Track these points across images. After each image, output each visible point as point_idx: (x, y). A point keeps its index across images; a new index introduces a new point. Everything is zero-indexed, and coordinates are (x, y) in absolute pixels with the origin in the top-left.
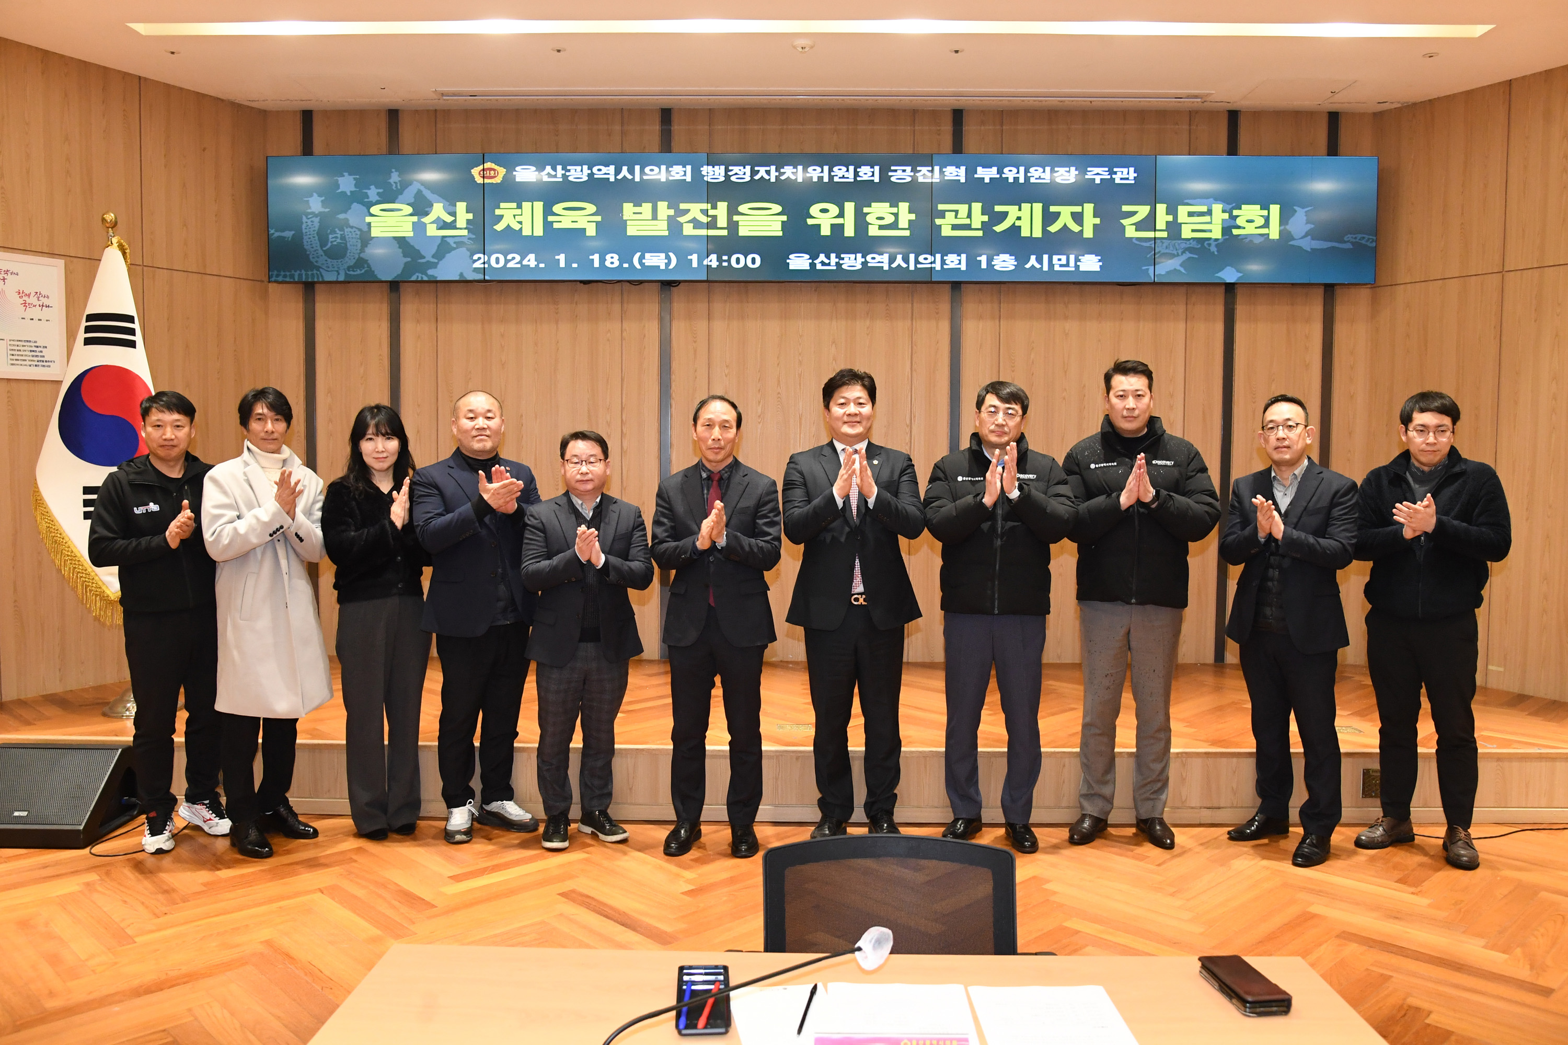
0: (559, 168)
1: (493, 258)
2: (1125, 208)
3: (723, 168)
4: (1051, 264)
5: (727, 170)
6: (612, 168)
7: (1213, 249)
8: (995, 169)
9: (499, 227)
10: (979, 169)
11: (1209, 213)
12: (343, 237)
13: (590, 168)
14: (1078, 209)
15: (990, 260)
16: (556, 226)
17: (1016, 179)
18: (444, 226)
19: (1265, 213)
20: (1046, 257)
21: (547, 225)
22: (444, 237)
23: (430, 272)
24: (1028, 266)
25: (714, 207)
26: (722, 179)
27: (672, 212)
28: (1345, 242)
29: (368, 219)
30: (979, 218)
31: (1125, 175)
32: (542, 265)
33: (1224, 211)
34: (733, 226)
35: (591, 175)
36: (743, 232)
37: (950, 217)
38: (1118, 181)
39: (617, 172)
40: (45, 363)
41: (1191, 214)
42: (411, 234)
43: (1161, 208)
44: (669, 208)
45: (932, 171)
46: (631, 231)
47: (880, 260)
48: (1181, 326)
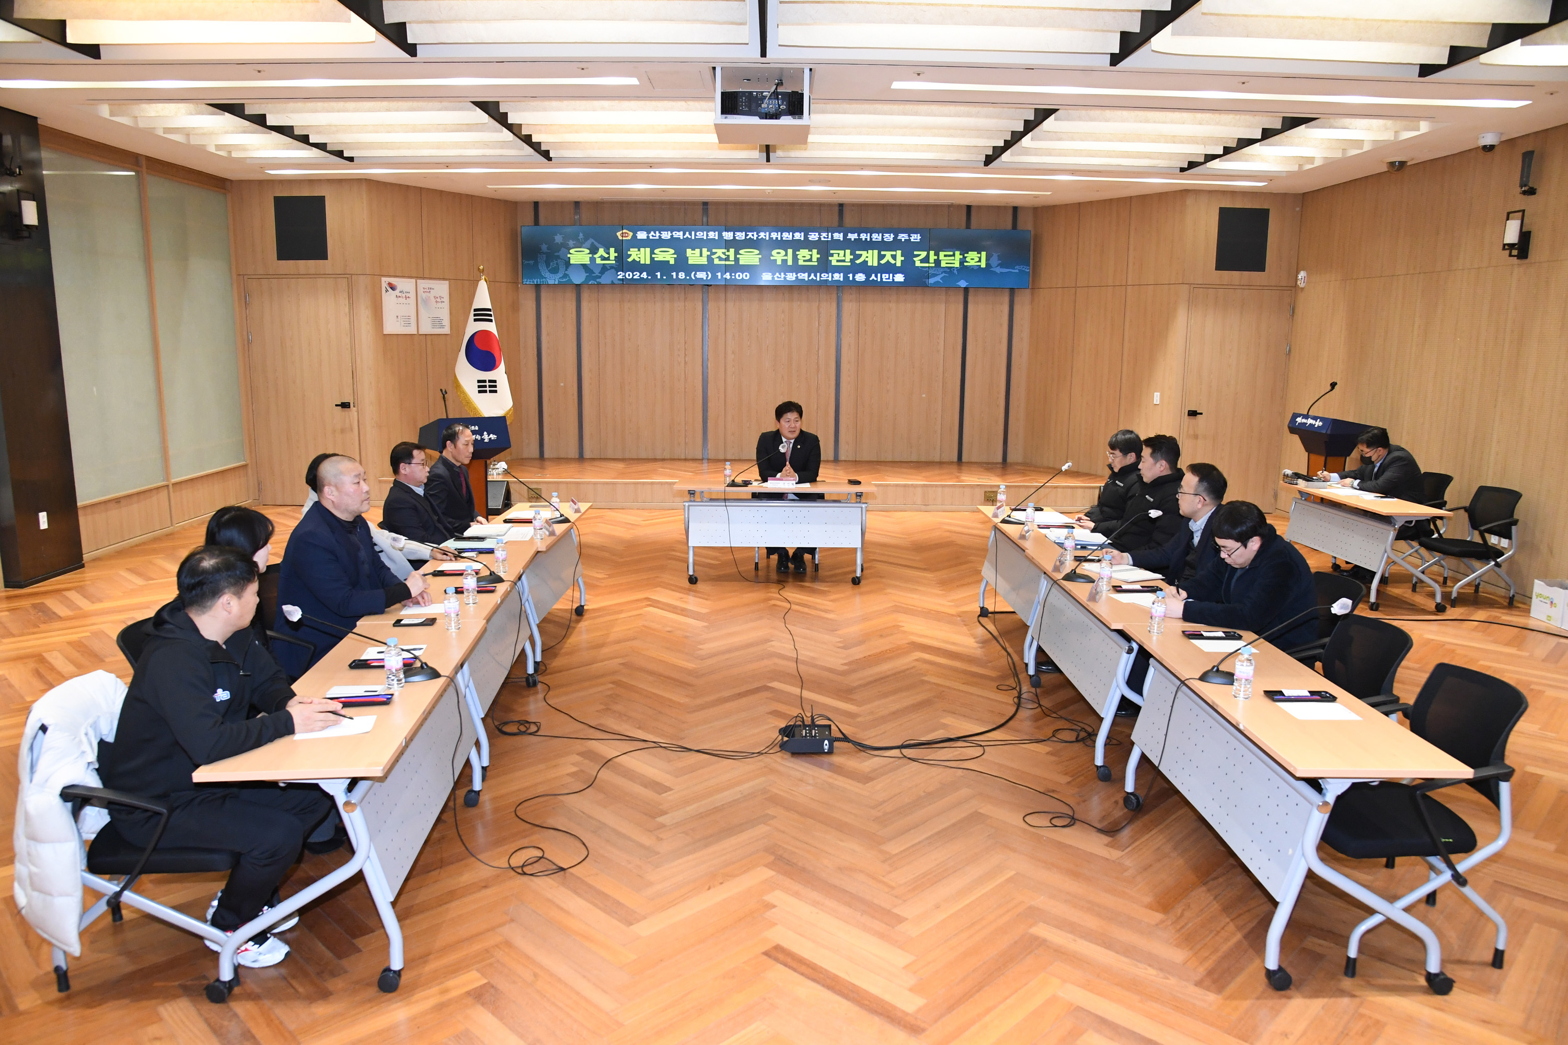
0: (657, 232)
1: (627, 274)
2: (916, 253)
3: (732, 233)
4: (881, 278)
5: (734, 234)
6: (682, 233)
7: (955, 272)
8: (856, 234)
9: (630, 260)
10: (849, 234)
11: (954, 255)
12: (557, 264)
13: (671, 233)
14: (894, 253)
15: (854, 276)
16: (656, 259)
17: (866, 239)
18: (603, 258)
19: (979, 255)
20: (879, 275)
21: (652, 259)
22: (604, 264)
23: (598, 280)
24: (871, 279)
25: (728, 251)
26: (732, 238)
27: (709, 253)
28: (1014, 269)
29: (569, 256)
30: (849, 257)
31: (915, 238)
32: (650, 277)
33: (960, 255)
34: (737, 260)
35: (672, 236)
36: (741, 262)
37: (836, 256)
38: (912, 240)
39: (684, 234)
40: (442, 327)
41: (945, 256)
42: (589, 263)
43: (932, 253)
44: (708, 251)
45: (828, 235)
46: (690, 262)
47: (804, 276)
48: (943, 306)
